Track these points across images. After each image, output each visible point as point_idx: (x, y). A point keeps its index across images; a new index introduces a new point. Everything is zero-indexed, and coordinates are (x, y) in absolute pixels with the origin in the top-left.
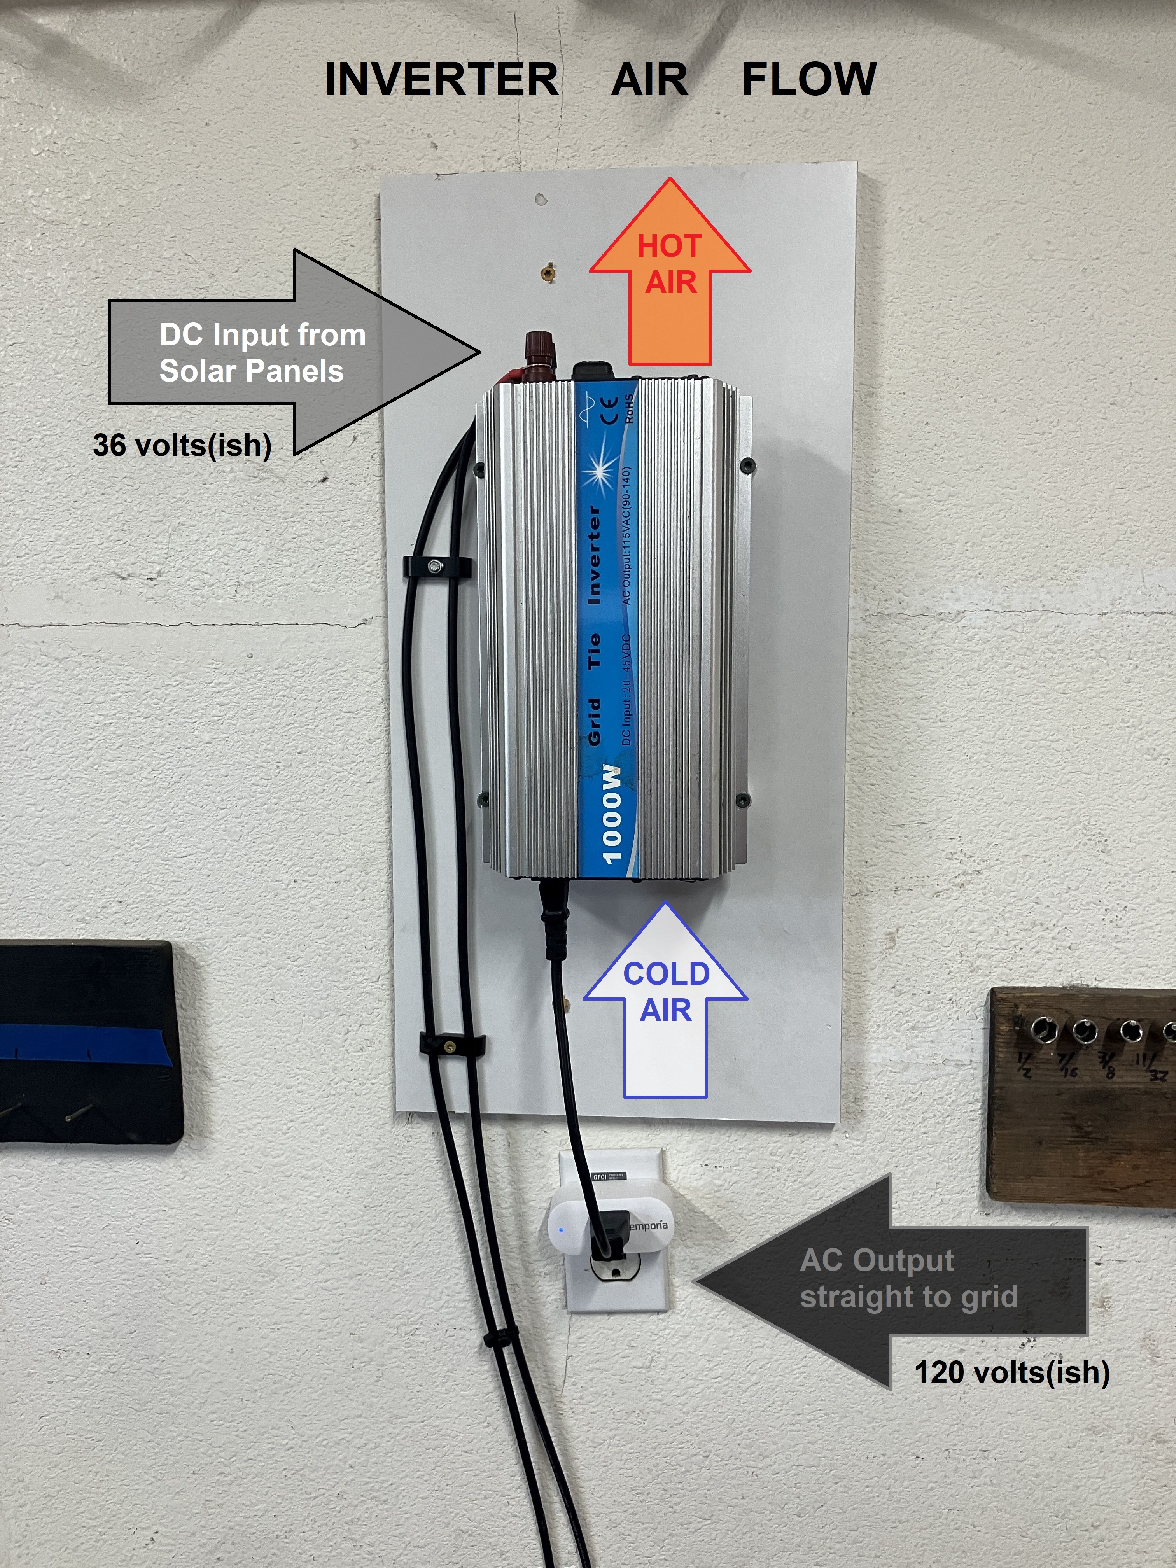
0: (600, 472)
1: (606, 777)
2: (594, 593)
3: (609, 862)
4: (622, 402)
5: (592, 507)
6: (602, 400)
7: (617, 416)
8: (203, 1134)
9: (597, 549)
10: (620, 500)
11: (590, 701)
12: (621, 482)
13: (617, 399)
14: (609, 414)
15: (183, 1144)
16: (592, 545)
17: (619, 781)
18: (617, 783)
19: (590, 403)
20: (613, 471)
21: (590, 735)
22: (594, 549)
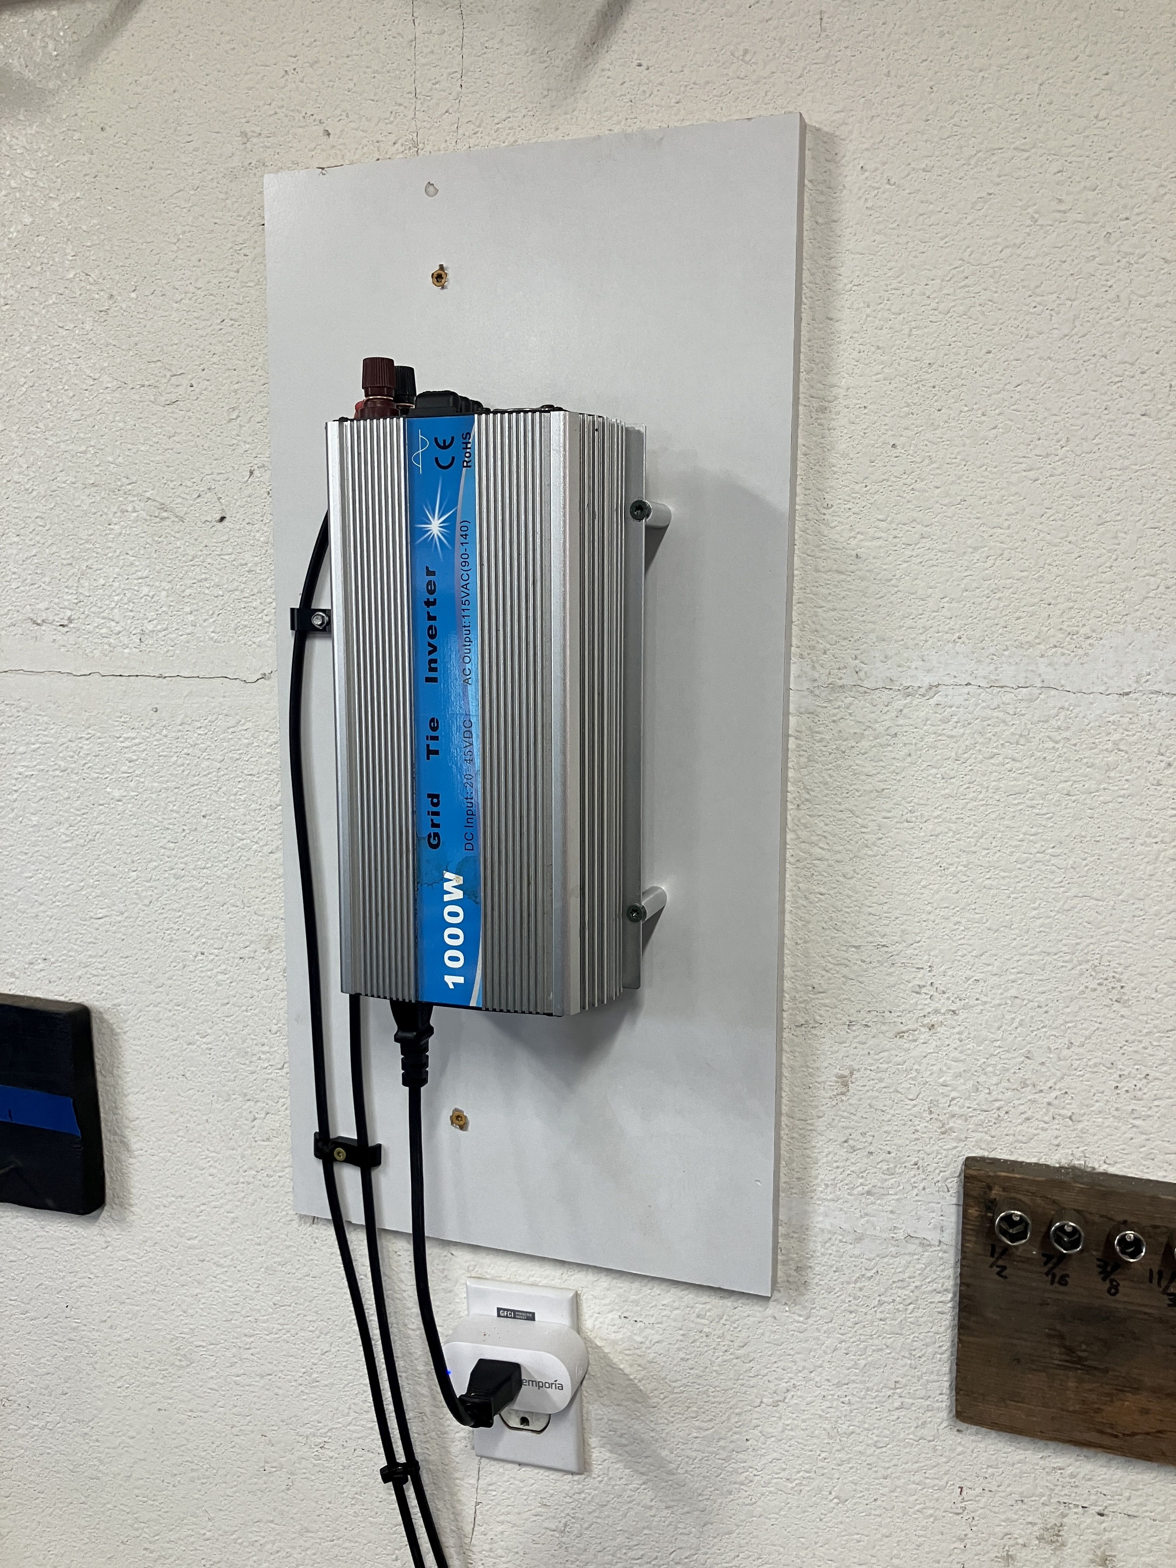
0: (435, 526)
1: (447, 886)
2: (432, 670)
3: (451, 986)
4: (458, 441)
5: (427, 568)
6: (436, 439)
7: (453, 458)
8: (124, 1205)
9: (434, 618)
10: (458, 560)
11: (429, 796)
12: (459, 539)
13: (453, 438)
14: (445, 457)
15: (105, 1213)
16: (428, 613)
17: (461, 892)
18: (459, 895)
19: (424, 444)
20: (449, 526)
21: (430, 836)
22: (432, 618)
